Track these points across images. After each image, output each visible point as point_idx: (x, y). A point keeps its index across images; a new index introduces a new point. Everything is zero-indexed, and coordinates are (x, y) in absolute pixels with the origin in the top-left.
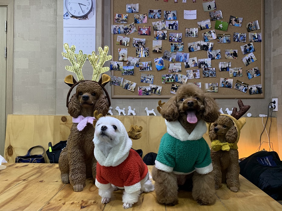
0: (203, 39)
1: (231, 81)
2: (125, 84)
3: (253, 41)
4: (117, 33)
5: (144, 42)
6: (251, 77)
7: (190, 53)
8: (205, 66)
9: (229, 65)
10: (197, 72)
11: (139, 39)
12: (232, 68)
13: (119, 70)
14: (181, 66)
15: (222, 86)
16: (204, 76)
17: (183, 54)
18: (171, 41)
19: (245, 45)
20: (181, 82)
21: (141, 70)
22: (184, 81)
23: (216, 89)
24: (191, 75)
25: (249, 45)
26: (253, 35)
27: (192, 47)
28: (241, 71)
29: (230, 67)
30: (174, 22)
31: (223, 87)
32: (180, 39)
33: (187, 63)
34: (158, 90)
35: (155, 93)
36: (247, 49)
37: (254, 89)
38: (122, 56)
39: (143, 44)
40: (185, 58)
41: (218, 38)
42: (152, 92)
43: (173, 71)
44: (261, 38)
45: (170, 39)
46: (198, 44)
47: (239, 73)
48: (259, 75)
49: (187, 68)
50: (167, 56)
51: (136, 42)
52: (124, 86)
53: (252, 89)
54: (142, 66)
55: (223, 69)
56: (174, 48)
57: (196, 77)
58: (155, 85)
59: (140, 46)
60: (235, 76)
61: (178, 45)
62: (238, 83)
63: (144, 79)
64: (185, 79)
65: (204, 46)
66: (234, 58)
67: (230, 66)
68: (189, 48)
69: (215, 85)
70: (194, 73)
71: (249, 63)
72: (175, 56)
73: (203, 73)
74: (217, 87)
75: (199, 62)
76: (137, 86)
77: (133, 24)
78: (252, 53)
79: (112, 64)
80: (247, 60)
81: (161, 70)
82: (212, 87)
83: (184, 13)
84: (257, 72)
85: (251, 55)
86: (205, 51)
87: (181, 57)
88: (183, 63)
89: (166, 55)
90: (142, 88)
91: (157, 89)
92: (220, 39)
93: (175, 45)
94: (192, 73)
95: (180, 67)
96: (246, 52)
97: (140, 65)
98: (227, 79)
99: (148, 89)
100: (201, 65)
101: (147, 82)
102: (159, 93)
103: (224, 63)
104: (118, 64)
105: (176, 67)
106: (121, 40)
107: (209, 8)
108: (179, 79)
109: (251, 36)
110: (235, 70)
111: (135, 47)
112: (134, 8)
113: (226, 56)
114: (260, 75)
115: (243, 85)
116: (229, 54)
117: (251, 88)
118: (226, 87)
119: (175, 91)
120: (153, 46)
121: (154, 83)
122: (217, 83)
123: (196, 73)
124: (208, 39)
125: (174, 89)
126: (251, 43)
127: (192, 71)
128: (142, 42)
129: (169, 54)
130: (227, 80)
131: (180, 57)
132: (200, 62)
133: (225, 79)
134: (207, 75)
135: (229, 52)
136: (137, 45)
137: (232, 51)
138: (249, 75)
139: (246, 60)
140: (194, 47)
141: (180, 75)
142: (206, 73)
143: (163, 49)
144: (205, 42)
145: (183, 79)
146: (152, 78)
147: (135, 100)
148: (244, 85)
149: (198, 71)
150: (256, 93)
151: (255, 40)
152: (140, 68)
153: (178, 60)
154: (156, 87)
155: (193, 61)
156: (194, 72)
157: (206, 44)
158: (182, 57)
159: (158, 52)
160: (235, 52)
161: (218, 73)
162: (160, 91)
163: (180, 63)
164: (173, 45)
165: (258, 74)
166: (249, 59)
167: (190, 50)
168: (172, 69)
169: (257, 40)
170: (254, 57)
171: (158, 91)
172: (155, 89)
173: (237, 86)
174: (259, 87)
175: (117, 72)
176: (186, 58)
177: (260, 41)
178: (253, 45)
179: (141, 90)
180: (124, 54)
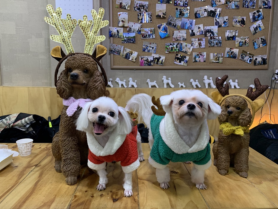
0: (211, 4)
1: (236, 51)
2: (125, 53)
3: (263, 7)
5: (146, 5)
7: (196, 19)
8: (211, 34)
9: (235, 33)
10: (202, 41)
11: (141, 2)
12: (238, 36)
14: (186, 33)
15: (227, 56)
16: (209, 45)
17: (188, 20)
18: (177, 5)
19: (254, 12)
20: (186, 51)
21: (143, 37)
22: (189, 50)
23: (221, 59)
24: (196, 44)
25: (258, 11)
26: (263, 1)
27: (198, 12)
29: (237, 36)
31: (229, 57)
32: (187, 3)
33: (192, 31)
34: (160, 60)
35: (157, 63)
37: (259, 59)
38: (122, 21)
39: (145, 8)
40: (191, 25)
41: (226, 3)
42: (154, 63)
43: (178, 39)
44: (271, 4)
45: (175, 3)
47: (245, 42)
48: (265, 44)
49: (192, 36)
50: (172, 22)
51: (138, 5)
52: (124, 55)
53: (257, 60)
54: (144, 33)
55: (229, 38)
56: (179, 13)
57: (201, 46)
58: (158, 55)
59: (142, 10)
60: (241, 46)
61: (183, 10)
62: (244, 53)
63: (146, 48)
65: (211, 11)
66: (241, 26)
67: (237, 34)
68: (196, 14)
69: (220, 55)
70: (200, 41)
71: (257, 31)
72: (180, 22)
73: (209, 42)
74: (222, 57)
75: (205, 29)
76: (138, 56)
79: (111, 30)
80: (254, 29)
81: (165, 38)
82: (217, 57)
84: (264, 42)
86: (212, 18)
87: (186, 23)
88: (188, 30)
89: (170, 21)
90: (144, 58)
91: (160, 58)
92: (228, 4)
93: (180, 9)
94: (197, 41)
95: (185, 35)
96: (255, 19)
97: (142, 32)
98: (233, 49)
99: (150, 59)
100: (207, 33)
101: (149, 51)
102: (162, 63)
103: (231, 32)
104: (117, 31)
105: (181, 34)
106: (120, 3)
108: (184, 48)
109: (261, 1)
110: (242, 39)
111: (136, 10)
113: (234, 23)
114: (267, 45)
116: (237, 21)
117: (256, 59)
118: (231, 57)
119: (178, 61)
120: (156, 11)
121: (157, 52)
122: (223, 54)
124: (216, 4)
125: (178, 59)
126: (261, 10)
127: (197, 39)
128: (144, 6)
129: (173, 20)
131: (185, 23)
132: (206, 30)
133: (231, 49)
134: (213, 45)
135: (237, 20)
136: (139, 9)
137: (239, 18)
138: (255, 45)
139: (253, 28)
140: (201, 13)
141: (184, 44)
142: (212, 42)
143: (167, 15)
144: (212, 7)
145: (188, 48)
146: (155, 46)
147: (136, 71)
149: (204, 39)
150: (261, 64)
151: (265, 6)
152: (142, 35)
153: (183, 27)
154: (158, 57)
155: (199, 28)
156: (199, 40)
157: (213, 9)
158: (187, 24)
159: (162, 17)
160: (243, 19)
161: (224, 42)
162: (164, 61)
163: (185, 31)
164: (178, 10)
165: (264, 44)
166: (257, 28)
167: (196, 16)
168: (177, 37)
169: (267, 6)
171: (161, 62)
172: (158, 59)
173: (242, 57)
174: (264, 57)
175: (117, 40)
176: (192, 25)
177: (270, 8)
178: (262, 12)
179: (143, 60)
180: (124, 19)
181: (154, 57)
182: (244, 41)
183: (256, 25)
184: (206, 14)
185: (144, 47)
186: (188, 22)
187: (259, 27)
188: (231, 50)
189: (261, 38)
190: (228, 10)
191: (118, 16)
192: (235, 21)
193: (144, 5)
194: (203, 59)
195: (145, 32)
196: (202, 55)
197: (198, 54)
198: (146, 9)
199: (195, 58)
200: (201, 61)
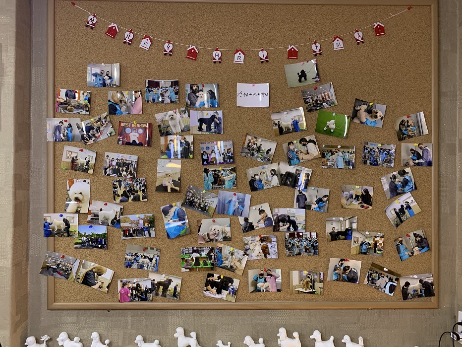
0: (286, 158)
1: (355, 265)
2: (83, 271)
3: (412, 163)
4: (63, 138)
5: (134, 164)
6: (405, 254)
7: (253, 193)
9: (351, 223)
11: (121, 155)
12: (358, 230)
13: (69, 235)
14: (230, 226)
15: (335, 278)
16: (288, 253)
17: (235, 195)
19: (391, 175)
20: (231, 267)
21: (127, 236)
22: (238, 264)
23: (318, 285)
24: (256, 250)
25: (403, 173)
26: (412, 150)
27: (257, 177)
28: (381, 242)
29: (355, 230)
30: (211, 113)
31: (337, 280)
32: (230, 155)
33: (246, 220)
34: (171, 287)
35: (164, 295)
36: (396, 183)
37: (415, 285)
38: (76, 199)
39: (131, 168)
40: (240, 207)
41: (323, 156)
42: (157, 295)
43: (211, 237)
44: (431, 157)
45: (203, 159)
46: (273, 170)
47: (375, 245)
48: (426, 249)
50: (196, 200)
51: (114, 163)
52: (81, 278)
53: (410, 286)
54: (130, 225)
56: (212, 179)
57: (269, 254)
58: (164, 275)
59: (124, 173)
60: (365, 253)
61: (222, 172)
62: (374, 271)
63: (135, 259)
64: (240, 261)
65: (289, 174)
66: (362, 207)
67: (354, 226)
68: (252, 182)
69: (316, 277)
70: (264, 243)
71: (403, 218)
72: (216, 201)
73: (286, 246)
74: (321, 281)
75: (274, 215)
76: (114, 278)
77: (106, 118)
78: (409, 194)
79: (49, 221)
80: (396, 213)
81: (179, 236)
82: (309, 279)
83: (238, 91)
84: (422, 243)
85: (407, 198)
86: (291, 189)
87: (230, 202)
88: (235, 218)
89: (192, 197)
90: (129, 282)
91: (170, 284)
92: (328, 157)
93: (215, 171)
94: (258, 243)
95: (228, 229)
96: (395, 191)
97: (122, 224)
98: (347, 260)
99: (145, 284)
100: (281, 224)
101: (141, 267)
102: (175, 295)
103: (339, 221)
104: (65, 221)
105: (218, 227)
106: (73, 158)
107: (300, 77)
108: (227, 260)
109: (407, 151)
110: (367, 238)
111: (109, 175)
112: (107, 75)
113: (344, 201)
114: (430, 250)
115: (387, 276)
116: (351, 196)
117: (407, 284)
118: (344, 280)
119: (214, 290)
120: (158, 175)
121: (160, 270)
122: (322, 273)
123: (269, 245)
124: (298, 158)
125: (213, 284)
126: (408, 170)
127: (258, 238)
128: (129, 164)
129: (199, 194)
130: (346, 264)
131: (227, 202)
132: (278, 217)
133: (342, 260)
134: (296, 251)
135: (351, 192)
136: (116, 171)
137: (358, 190)
138: (402, 251)
139: (394, 213)
140: (263, 178)
141: (227, 249)
142: (293, 245)
143: (183, 184)
144: (290, 165)
145: (236, 259)
146: (156, 256)
148: (390, 276)
149: (274, 239)
150: (420, 296)
151: (417, 161)
152: (125, 232)
153: (222, 210)
154: (165, 279)
155: (261, 211)
156: (262, 241)
157: (292, 169)
158: (232, 203)
160: (366, 191)
161: (323, 246)
162: (178, 289)
163: (227, 220)
164: (211, 173)
165: (423, 248)
166: (402, 210)
167: (254, 186)
168: (208, 234)
169: (421, 161)
170: (414, 205)
171: (172, 292)
172: (166, 285)
174: (426, 280)
175: (63, 241)
176: (243, 206)
177: (430, 164)
178: (410, 174)
179: (126, 287)
180: (81, 193)
181: (156, 282)
182: (372, 242)
183: (398, 203)
184: (275, 181)
185: (129, 257)
186: (234, 199)
187: (409, 207)
188: (342, 264)
189: (415, 235)
190: (328, 171)
191: (68, 188)
192: (348, 196)
193: (128, 162)
194: (274, 284)
195: (132, 222)
196: (271, 275)
197: (262, 272)
198: (133, 172)
199: (255, 282)
200: (270, 289)
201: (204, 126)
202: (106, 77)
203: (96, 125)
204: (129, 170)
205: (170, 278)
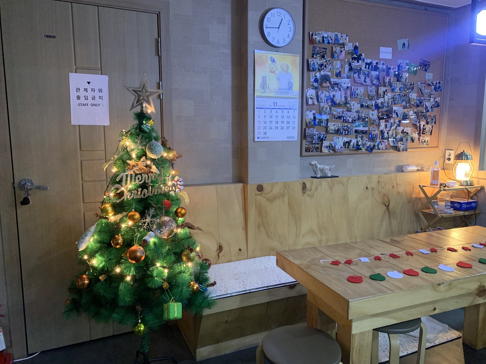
30: (370, 60)
35: (348, 148)
38: (311, 98)
42: (345, 147)
58: (349, 138)
59: (336, 88)
83: (381, 51)
91: (351, 142)
107: (403, 46)
112: (330, 38)
154: (349, 140)
172: (349, 143)
193: (337, 83)
195: (337, 112)
201: (367, 66)
202: (330, 39)
203: (325, 64)
204: (338, 87)
205: (351, 140)
